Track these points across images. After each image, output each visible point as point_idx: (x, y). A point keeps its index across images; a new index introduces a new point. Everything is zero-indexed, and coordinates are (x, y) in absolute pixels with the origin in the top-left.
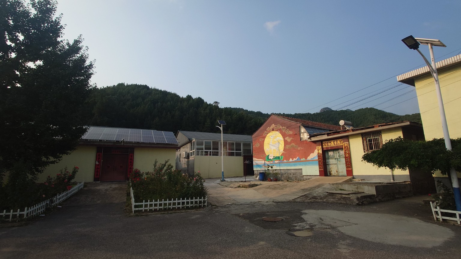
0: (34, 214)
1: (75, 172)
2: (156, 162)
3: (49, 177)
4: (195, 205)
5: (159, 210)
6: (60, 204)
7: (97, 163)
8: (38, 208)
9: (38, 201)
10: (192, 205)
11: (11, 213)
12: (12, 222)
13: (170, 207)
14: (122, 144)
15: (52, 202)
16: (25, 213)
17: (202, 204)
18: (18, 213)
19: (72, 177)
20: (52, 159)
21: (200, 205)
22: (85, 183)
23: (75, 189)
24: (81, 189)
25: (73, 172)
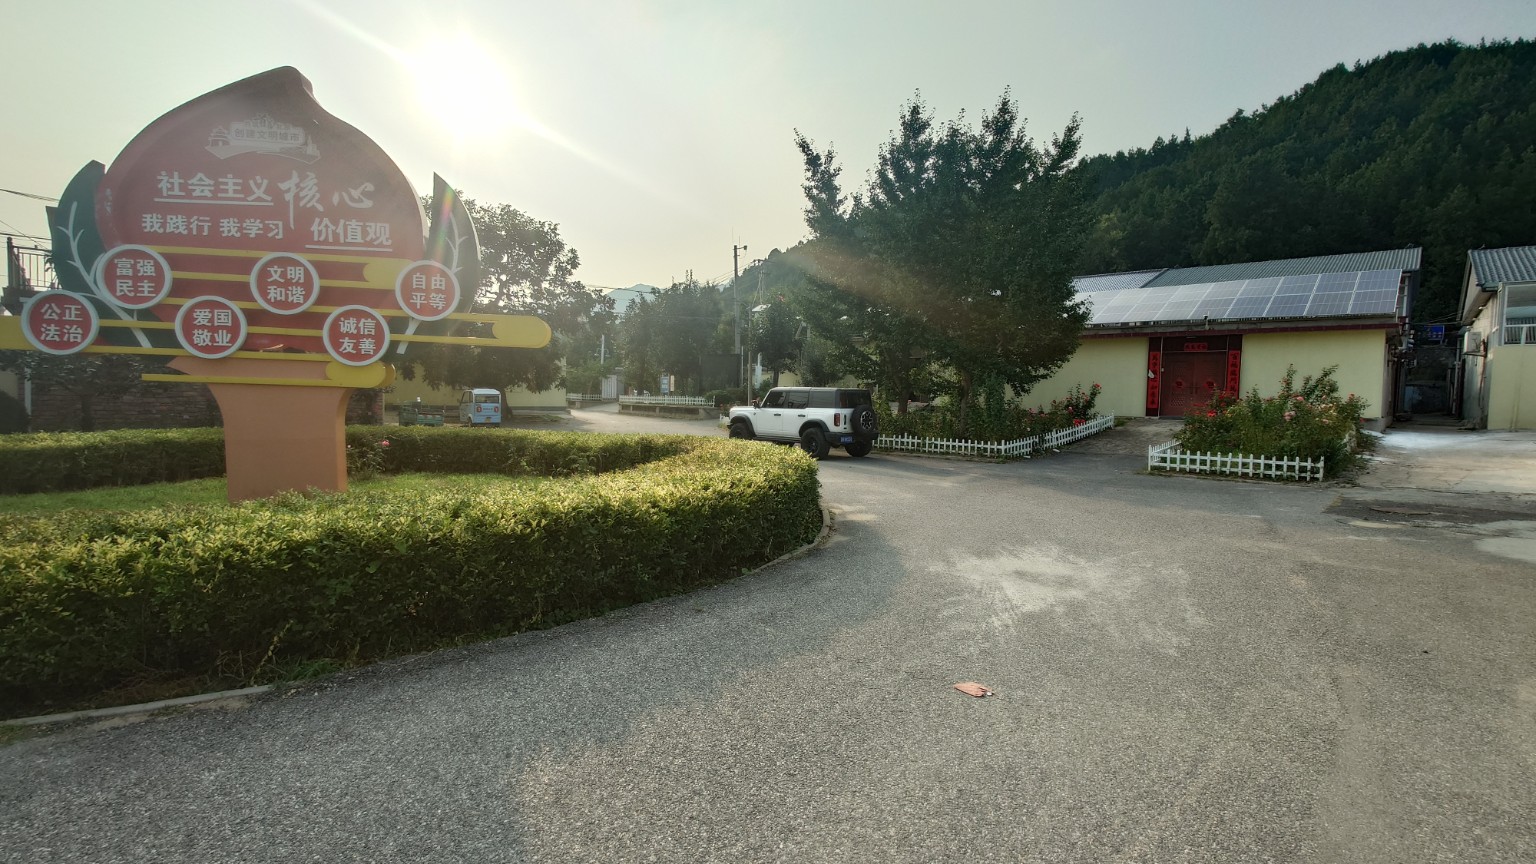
0: (1015, 452)
1: (1094, 394)
2: (1290, 374)
3: (1055, 402)
4: (1289, 473)
5: (1199, 473)
6: (1058, 447)
7: (1151, 375)
8: (1022, 446)
9: (1022, 435)
10: (1279, 473)
11: (989, 446)
12: (991, 457)
13: (1224, 469)
14: (1207, 327)
15: (1042, 440)
16: (1002, 447)
17: (1309, 473)
18: (995, 447)
19: (1089, 404)
20: (1042, 371)
21: (1303, 475)
22: (1116, 418)
23: (1092, 426)
24: (1109, 428)
25: (1092, 394)
